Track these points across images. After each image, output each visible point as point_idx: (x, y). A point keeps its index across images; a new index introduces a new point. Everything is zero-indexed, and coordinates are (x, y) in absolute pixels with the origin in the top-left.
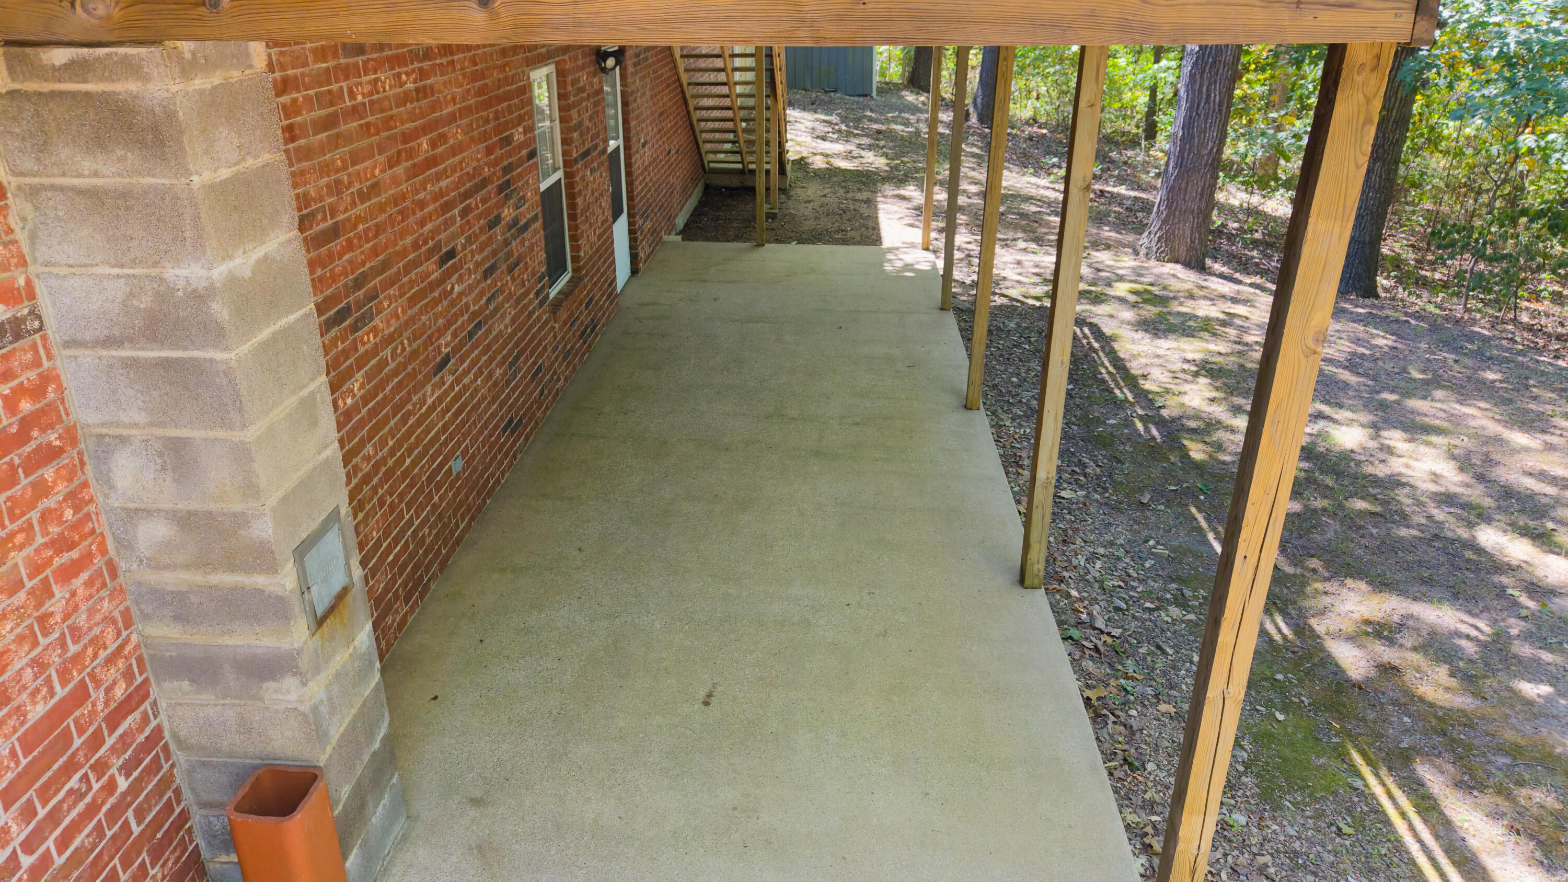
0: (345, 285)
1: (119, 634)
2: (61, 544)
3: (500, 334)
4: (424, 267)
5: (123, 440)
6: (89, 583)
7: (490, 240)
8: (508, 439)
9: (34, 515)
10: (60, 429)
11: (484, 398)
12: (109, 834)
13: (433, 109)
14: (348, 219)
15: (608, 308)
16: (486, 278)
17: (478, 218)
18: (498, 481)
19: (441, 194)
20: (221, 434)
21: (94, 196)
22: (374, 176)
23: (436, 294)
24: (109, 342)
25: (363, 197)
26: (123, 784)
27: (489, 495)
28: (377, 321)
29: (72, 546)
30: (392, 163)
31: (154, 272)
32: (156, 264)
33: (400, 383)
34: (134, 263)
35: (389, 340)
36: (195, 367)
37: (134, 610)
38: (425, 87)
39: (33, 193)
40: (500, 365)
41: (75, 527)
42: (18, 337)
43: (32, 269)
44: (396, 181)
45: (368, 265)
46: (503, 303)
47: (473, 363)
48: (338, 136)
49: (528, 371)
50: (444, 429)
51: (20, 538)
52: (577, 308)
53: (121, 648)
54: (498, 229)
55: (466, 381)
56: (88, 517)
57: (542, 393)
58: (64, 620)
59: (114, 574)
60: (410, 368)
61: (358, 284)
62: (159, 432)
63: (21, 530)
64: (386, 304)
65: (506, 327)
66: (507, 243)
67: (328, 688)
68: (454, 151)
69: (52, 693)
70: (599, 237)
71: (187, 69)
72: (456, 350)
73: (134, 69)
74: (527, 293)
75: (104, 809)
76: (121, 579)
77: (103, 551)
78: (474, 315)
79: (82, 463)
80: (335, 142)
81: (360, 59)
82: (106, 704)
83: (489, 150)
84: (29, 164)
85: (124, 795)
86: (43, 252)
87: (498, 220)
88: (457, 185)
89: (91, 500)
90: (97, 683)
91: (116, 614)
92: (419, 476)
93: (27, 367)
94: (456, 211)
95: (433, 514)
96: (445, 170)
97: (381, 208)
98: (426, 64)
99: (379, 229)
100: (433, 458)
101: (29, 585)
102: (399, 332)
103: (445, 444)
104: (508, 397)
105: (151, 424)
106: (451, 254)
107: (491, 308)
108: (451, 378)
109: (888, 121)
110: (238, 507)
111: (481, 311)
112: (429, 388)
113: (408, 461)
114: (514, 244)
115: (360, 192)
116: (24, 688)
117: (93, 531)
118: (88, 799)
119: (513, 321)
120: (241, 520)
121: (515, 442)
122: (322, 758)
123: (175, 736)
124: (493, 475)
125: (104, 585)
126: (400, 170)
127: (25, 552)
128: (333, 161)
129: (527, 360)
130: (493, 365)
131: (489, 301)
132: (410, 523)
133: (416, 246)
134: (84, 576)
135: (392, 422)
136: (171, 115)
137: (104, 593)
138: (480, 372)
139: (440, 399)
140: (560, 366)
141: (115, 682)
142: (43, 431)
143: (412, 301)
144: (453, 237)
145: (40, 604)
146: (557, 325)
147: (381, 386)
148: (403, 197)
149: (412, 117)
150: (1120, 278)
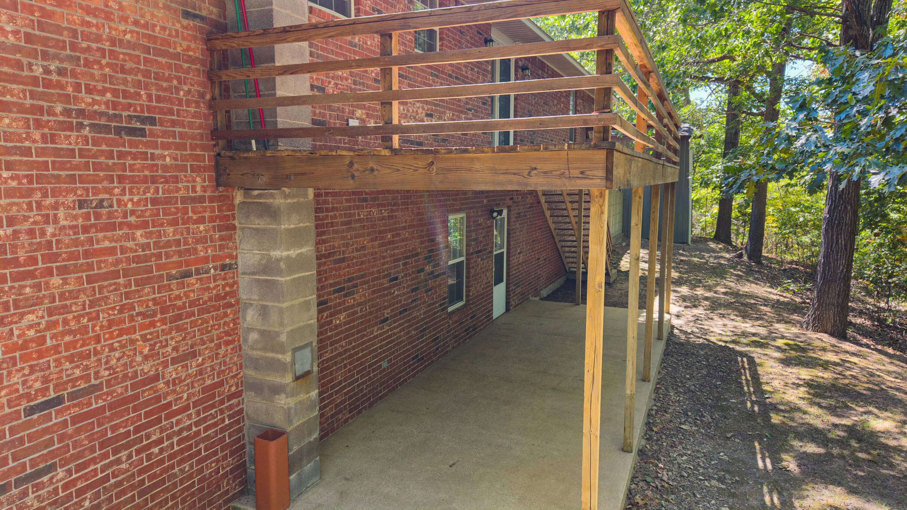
0: (344, 280)
1: (237, 370)
2: (227, 334)
3: (417, 317)
4: (382, 281)
5: (251, 305)
6: (232, 349)
7: (417, 277)
8: (414, 363)
9: (222, 322)
10: (235, 299)
11: (404, 341)
12: (219, 436)
13: (395, 223)
14: (350, 257)
15: (485, 322)
16: (412, 292)
17: (413, 267)
18: (406, 380)
19: (394, 255)
20: (277, 304)
21: (256, 230)
22: (363, 243)
23: (386, 292)
24: (254, 273)
25: (357, 250)
26: (227, 422)
27: (401, 384)
28: (356, 296)
29: (230, 335)
30: (372, 240)
31: (268, 253)
32: (268, 251)
33: (362, 322)
34: (263, 250)
35: (360, 304)
36: (274, 282)
37: (243, 364)
38: (392, 216)
39: (243, 229)
40: (415, 330)
41: (233, 330)
42: (230, 269)
43: (239, 251)
44: (373, 247)
45: (355, 275)
46: (420, 305)
47: (400, 325)
48: (350, 228)
49: (430, 337)
50: (381, 347)
51: (216, 327)
52: (465, 317)
53: (237, 375)
54: (422, 274)
55: (395, 331)
56: (237, 328)
57: (437, 349)
58: (223, 357)
59: (240, 350)
60: (368, 318)
61: (350, 280)
62: (261, 303)
63: (217, 325)
64: (361, 291)
65: (420, 315)
66: (426, 280)
67: (296, 404)
68: (403, 240)
69: (214, 379)
70: (483, 289)
71: (286, 197)
72: (392, 317)
73: (272, 196)
74: (435, 303)
75: (220, 426)
76: (242, 352)
77: (239, 341)
78: (404, 305)
79: (239, 311)
80: (349, 230)
81: (365, 204)
82: (228, 391)
83: (422, 243)
84: (243, 221)
85: (227, 425)
86: (242, 246)
87: (422, 270)
88: (402, 253)
89: (239, 324)
90: (227, 383)
91: (238, 363)
92: (365, 362)
93: (230, 278)
94: (401, 263)
95: (369, 381)
96: (398, 247)
97: (365, 256)
98: (394, 208)
99: (362, 263)
100: (374, 357)
101: (216, 342)
102: (365, 303)
103: (380, 353)
104: (417, 345)
105: (259, 300)
106: (396, 279)
107: (413, 304)
108: (388, 328)
109: (692, 256)
110: (277, 330)
111: (408, 304)
112: (376, 328)
113: (360, 354)
114: (430, 281)
115: (356, 248)
116: (207, 373)
117: (237, 333)
118: (216, 420)
119: (425, 313)
120: (278, 334)
121: (418, 366)
122: (289, 430)
123: (247, 413)
124: (404, 376)
125: (236, 352)
126: (376, 243)
127: (217, 332)
128: (347, 236)
129: (430, 332)
130: (411, 329)
131: (413, 301)
132: (357, 380)
133: (378, 272)
134: (231, 346)
135: (356, 336)
136: (279, 208)
137: (236, 354)
138: (403, 329)
139: (381, 335)
140: (450, 340)
141: (232, 385)
142: (230, 298)
143: (374, 292)
144: (398, 272)
145: (217, 349)
146: (451, 322)
147: (353, 320)
148: (376, 253)
149: (385, 225)
150: (783, 337)
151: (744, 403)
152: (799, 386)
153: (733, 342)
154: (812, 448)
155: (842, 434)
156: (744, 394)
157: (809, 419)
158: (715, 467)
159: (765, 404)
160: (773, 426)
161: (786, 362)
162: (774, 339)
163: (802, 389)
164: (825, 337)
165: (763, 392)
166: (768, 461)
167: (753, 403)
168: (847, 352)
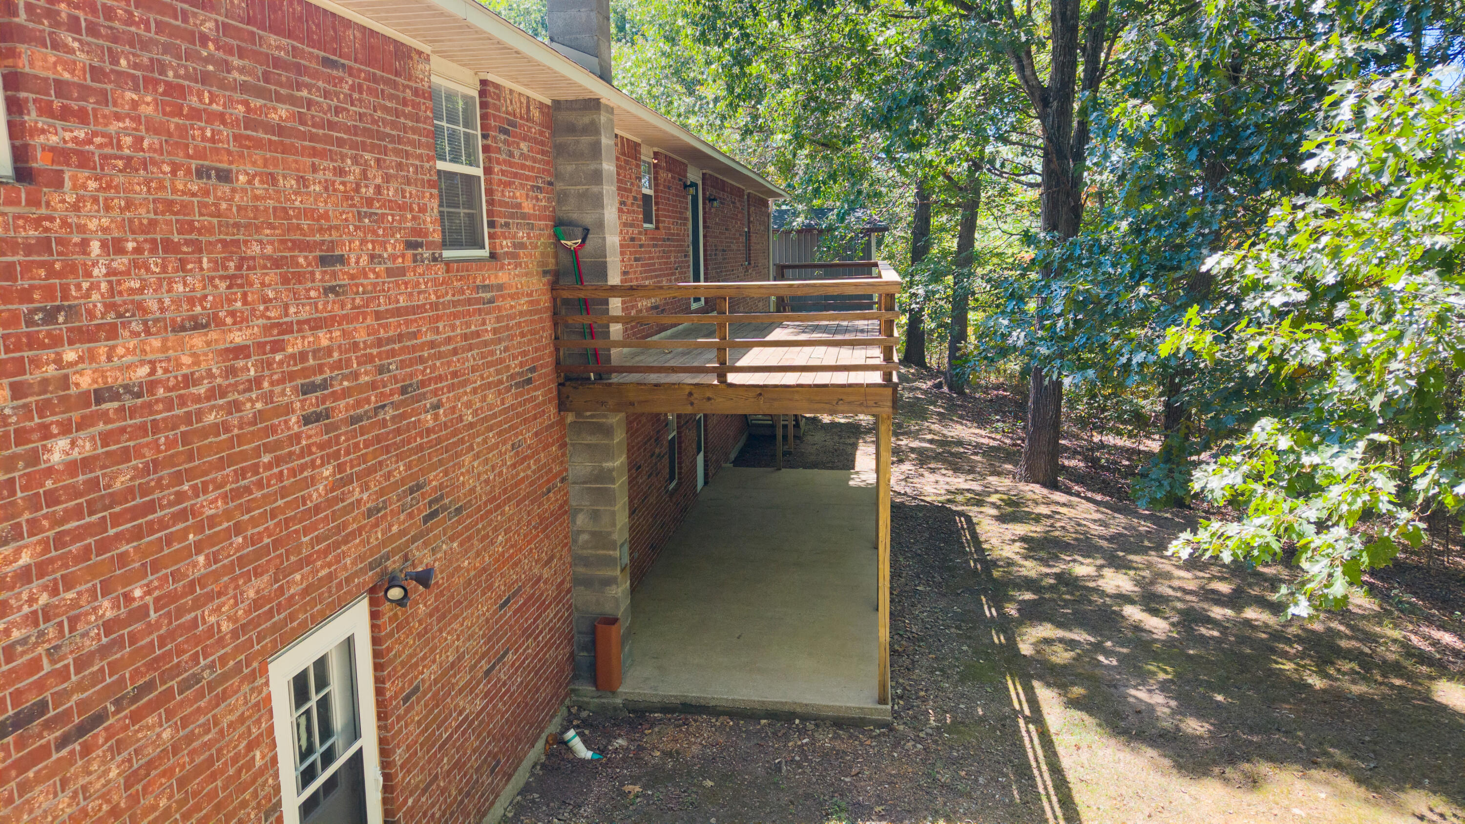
7: (651, 462)
8: (651, 552)
15: (693, 499)
17: (649, 452)
20: (609, 508)
21: (589, 446)
23: (635, 482)
31: (600, 464)
32: (601, 462)
34: (595, 462)
36: (606, 489)
39: (573, 445)
46: (655, 489)
49: (661, 522)
52: (680, 497)
54: (654, 457)
57: (664, 535)
62: (591, 508)
70: (691, 463)
74: (661, 488)
78: (644, 493)
84: (575, 438)
86: (573, 460)
87: (654, 453)
88: (643, 440)
104: (652, 533)
105: (589, 506)
106: (639, 467)
107: (650, 491)
110: (609, 530)
111: (646, 492)
114: (658, 464)
119: (656, 498)
120: (609, 534)
121: (653, 555)
122: (619, 613)
123: (575, 606)
129: (660, 518)
136: (611, 427)
139: (633, 525)
140: (672, 525)
144: (641, 460)
146: (671, 504)
150: (997, 492)
151: (967, 562)
152: (1014, 541)
153: (949, 501)
154: (1028, 596)
155: (1052, 581)
156: (965, 553)
157: (1024, 572)
158: (952, 618)
159: (986, 561)
160: (994, 580)
161: (1002, 519)
162: (989, 494)
163: (1018, 544)
164: (1037, 488)
165: (983, 550)
166: (993, 610)
167: (975, 561)
168: (1058, 503)
